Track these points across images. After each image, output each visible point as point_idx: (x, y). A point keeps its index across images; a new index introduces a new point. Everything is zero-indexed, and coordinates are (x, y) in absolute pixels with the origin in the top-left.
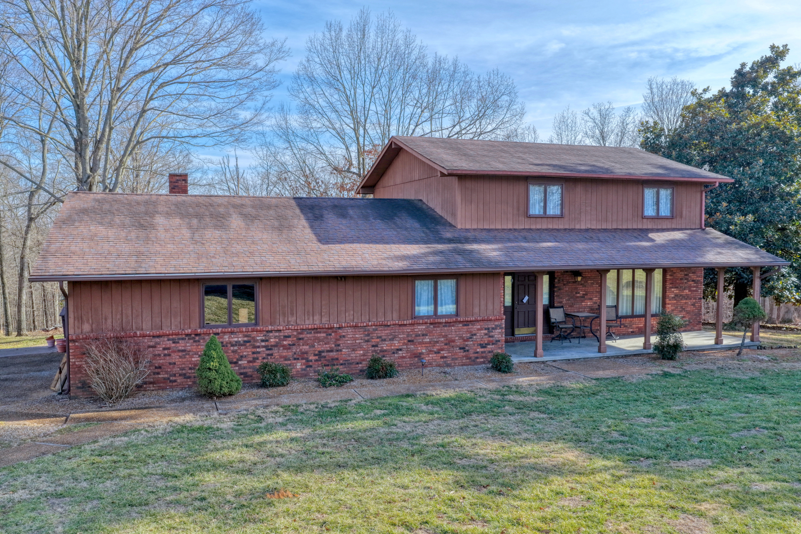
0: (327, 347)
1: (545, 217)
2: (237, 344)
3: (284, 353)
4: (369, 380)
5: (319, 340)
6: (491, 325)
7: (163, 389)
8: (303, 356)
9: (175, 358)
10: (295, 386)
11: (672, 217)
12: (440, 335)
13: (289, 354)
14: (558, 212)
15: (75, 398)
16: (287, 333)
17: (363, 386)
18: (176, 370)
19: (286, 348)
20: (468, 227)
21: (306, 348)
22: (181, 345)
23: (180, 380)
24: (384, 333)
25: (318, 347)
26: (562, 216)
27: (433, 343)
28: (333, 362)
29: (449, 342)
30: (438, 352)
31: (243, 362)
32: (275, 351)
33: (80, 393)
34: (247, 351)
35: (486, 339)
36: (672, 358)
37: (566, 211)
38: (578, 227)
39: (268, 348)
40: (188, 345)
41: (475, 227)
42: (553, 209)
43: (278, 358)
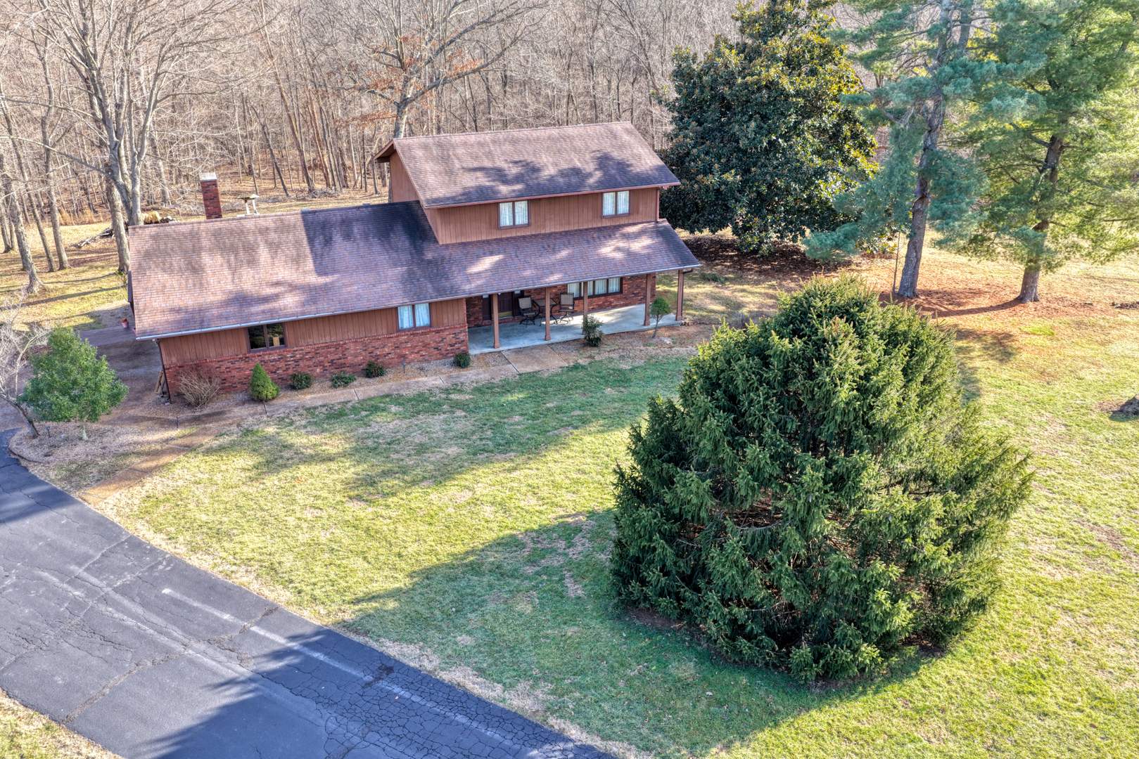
0: (337, 357)
1: (514, 227)
2: (274, 360)
3: (308, 363)
4: (367, 379)
5: (331, 353)
6: (457, 331)
7: (229, 392)
8: (320, 364)
9: (234, 373)
10: (316, 386)
11: (629, 214)
12: (419, 341)
13: (311, 363)
14: (526, 221)
15: (174, 402)
16: (308, 350)
17: (361, 385)
18: (236, 380)
19: (307, 360)
20: (448, 242)
21: (322, 358)
22: (237, 365)
23: (239, 386)
24: (377, 344)
25: (330, 357)
26: (529, 225)
27: (413, 347)
28: (343, 365)
29: (426, 345)
30: (418, 352)
31: (280, 372)
32: (301, 363)
33: (177, 399)
34: (282, 365)
35: (454, 341)
36: (595, 346)
37: (532, 221)
38: (543, 232)
39: (295, 361)
40: (242, 364)
41: (454, 241)
42: (522, 219)
43: (304, 367)
